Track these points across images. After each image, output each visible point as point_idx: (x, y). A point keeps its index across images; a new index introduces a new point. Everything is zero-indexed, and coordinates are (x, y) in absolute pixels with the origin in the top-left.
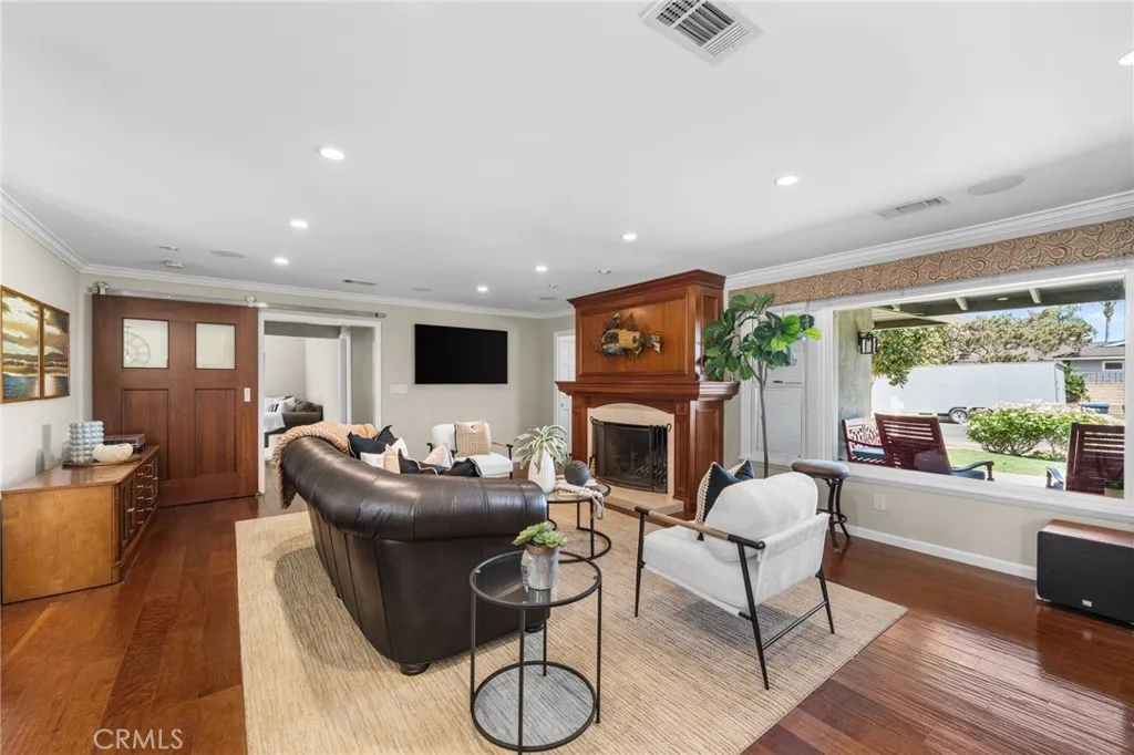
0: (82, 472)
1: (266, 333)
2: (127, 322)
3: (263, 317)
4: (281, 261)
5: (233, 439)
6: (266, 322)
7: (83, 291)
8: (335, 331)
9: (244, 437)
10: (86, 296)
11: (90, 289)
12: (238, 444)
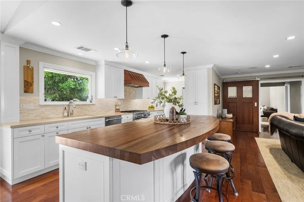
0: (224, 119)
1: (261, 86)
2: (229, 88)
3: (260, 82)
4: (268, 66)
5: (252, 117)
6: (261, 84)
7: (221, 82)
8: (283, 84)
9: (255, 116)
10: (221, 83)
11: (222, 81)
12: (253, 118)
